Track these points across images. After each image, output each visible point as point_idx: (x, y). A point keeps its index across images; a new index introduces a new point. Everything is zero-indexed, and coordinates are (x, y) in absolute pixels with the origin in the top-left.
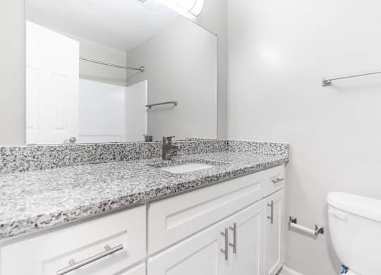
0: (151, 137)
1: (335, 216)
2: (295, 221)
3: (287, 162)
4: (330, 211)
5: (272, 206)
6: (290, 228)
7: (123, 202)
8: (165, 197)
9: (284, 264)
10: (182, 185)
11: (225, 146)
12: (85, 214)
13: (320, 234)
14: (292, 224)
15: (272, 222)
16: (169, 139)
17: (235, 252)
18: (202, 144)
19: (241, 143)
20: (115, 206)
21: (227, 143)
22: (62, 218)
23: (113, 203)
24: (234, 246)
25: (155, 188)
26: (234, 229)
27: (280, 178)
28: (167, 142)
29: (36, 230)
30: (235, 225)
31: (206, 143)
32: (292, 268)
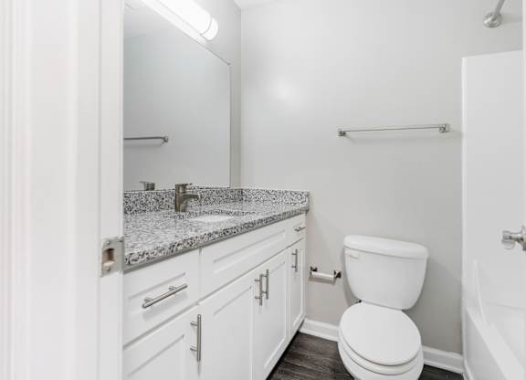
0: (153, 185)
1: (351, 256)
2: (315, 270)
3: (307, 211)
4: (346, 252)
5: (296, 254)
6: (311, 278)
7: (185, 244)
8: (215, 242)
9: (306, 317)
10: (226, 230)
11: (239, 196)
12: (160, 255)
13: (338, 279)
14: (313, 273)
15: (296, 271)
16: (184, 186)
17: (267, 298)
18: (214, 193)
19: (258, 192)
20: (180, 248)
21: (241, 191)
22: (146, 256)
23: (179, 245)
24: (267, 293)
25: (207, 233)
26: (267, 276)
27: (302, 226)
28: (181, 191)
29: (128, 267)
30: (267, 271)
31: (219, 191)
32: (314, 320)
